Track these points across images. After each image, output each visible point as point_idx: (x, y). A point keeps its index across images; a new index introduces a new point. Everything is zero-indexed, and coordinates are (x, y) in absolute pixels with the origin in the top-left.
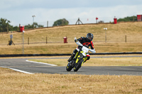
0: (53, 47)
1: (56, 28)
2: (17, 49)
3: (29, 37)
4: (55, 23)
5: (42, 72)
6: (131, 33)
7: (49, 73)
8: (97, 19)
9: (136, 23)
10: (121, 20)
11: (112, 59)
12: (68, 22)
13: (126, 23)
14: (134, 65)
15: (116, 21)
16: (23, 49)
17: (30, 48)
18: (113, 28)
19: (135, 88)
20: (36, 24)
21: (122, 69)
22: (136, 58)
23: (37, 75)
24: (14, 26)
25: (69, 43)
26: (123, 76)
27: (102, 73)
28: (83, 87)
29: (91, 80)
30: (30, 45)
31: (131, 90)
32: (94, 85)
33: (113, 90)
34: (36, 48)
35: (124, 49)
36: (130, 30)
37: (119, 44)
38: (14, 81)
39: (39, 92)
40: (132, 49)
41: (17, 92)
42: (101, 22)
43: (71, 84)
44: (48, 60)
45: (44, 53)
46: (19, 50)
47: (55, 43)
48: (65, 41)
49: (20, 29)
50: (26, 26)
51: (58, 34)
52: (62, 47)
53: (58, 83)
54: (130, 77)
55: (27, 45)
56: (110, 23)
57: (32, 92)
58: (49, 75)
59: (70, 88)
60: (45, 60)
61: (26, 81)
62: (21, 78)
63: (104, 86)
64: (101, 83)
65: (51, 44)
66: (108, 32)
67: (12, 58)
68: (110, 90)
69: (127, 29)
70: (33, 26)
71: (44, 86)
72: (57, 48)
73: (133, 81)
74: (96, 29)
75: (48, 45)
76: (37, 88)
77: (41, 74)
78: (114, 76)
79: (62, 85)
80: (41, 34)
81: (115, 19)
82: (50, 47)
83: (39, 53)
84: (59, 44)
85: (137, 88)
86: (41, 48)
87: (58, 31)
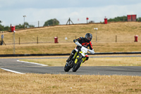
0: (44, 47)
1: (47, 28)
2: (8, 49)
3: (20, 37)
4: (46, 23)
6: (122, 33)
7: (40, 73)
8: (87, 19)
9: (126, 23)
10: (111, 20)
11: (102, 59)
12: (58, 22)
13: (116, 23)
14: (124, 65)
15: (106, 21)
16: (14, 49)
17: (22, 48)
18: (103, 28)
19: (126, 88)
20: (27, 24)
21: (112, 69)
22: (126, 59)
23: (28, 75)
24: (5, 26)
25: (60, 44)
26: (114, 76)
27: (92, 74)
28: (73, 86)
29: (81, 80)
30: (21, 45)
31: (121, 90)
32: (85, 85)
33: (104, 90)
34: (28, 48)
35: (114, 49)
36: (121, 30)
37: (110, 45)
38: (5, 81)
39: (30, 92)
40: (122, 49)
41: (8, 92)
42: (91, 22)
43: (62, 84)
44: (39, 60)
45: (35, 53)
46: (11, 50)
47: (46, 43)
48: (56, 41)
49: (11, 29)
50: (17, 26)
51: (49, 33)
52: (53, 47)
53: (48, 83)
54: (121, 77)
55: (18, 45)
56: (101, 23)
57: (22, 92)
58: (40, 75)
59: (61, 88)
60: (36, 60)
61: (17, 81)
62: (12, 78)
63: (95, 86)
64: (92, 83)
65: (41, 44)
66: (99, 32)
67: (3, 58)
68: (101, 90)
69: (118, 29)
70: (24, 26)
71: (35, 86)
72: (48, 48)
73: (123, 81)
74: (86, 28)
75: (39, 45)
76: (29, 88)
77: (31, 74)
78: (104, 76)
79: (53, 85)
80: (31, 34)
81: (106, 20)
82: (41, 47)
83: (30, 54)
84: (50, 44)
85: (127, 88)
86: (33, 48)
87: (49, 31)
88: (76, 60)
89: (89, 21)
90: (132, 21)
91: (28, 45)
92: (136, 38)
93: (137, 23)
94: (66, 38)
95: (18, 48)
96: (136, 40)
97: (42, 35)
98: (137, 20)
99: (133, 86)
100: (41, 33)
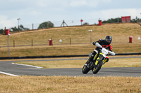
0: (39, 49)
2: (2, 52)
3: (14, 40)
4: (40, 25)
5: (28, 74)
6: (116, 34)
7: (35, 75)
8: (82, 21)
9: (120, 25)
10: (105, 22)
12: (52, 24)
13: (111, 25)
15: (101, 23)
17: (16, 51)
18: (97, 29)
19: (120, 89)
20: (22, 26)
23: (22, 77)
25: (54, 46)
26: (108, 77)
28: (68, 88)
30: (15, 48)
31: (116, 91)
32: (80, 87)
33: (99, 91)
34: (22, 51)
36: (115, 31)
42: (86, 24)
43: (57, 86)
45: (30, 55)
46: (5, 52)
47: (40, 45)
48: (51, 43)
49: (5, 32)
51: (43, 36)
52: (47, 49)
53: (43, 85)
54: (115, 78)
55: (13, 48)
56: (95, 25)
58: (35, 77)
61: (12, 83)
62: (7, 80)
63: (89, 87)
65: (36, 47)
66: (93, 34)
68: (96, 91)
69: (112, 31)
71: (30, 88)
72: (43, 50)
73: (118, 82)
74: (80, 30)
75: (33, 47)
76: (23, 90)
77: (26, 76)
78: (99, 77)
80: (26, 37)
81: (100, 21)
82: (35, 49)
84: (44, 46)
85: (122, 89)
86: (27, 50)
87: (44, 34)
88: (97, 62)
89: (83, 23)
90: (126, 22)
91: (23, 47)
92: (131, 39)
93: (132, 24)
94: (61, 41)
95: (13, 51)
96: (131, 41)
97: (37, 38)
98: (131, 22)
99: (128, 86)
100: (36, 36)
